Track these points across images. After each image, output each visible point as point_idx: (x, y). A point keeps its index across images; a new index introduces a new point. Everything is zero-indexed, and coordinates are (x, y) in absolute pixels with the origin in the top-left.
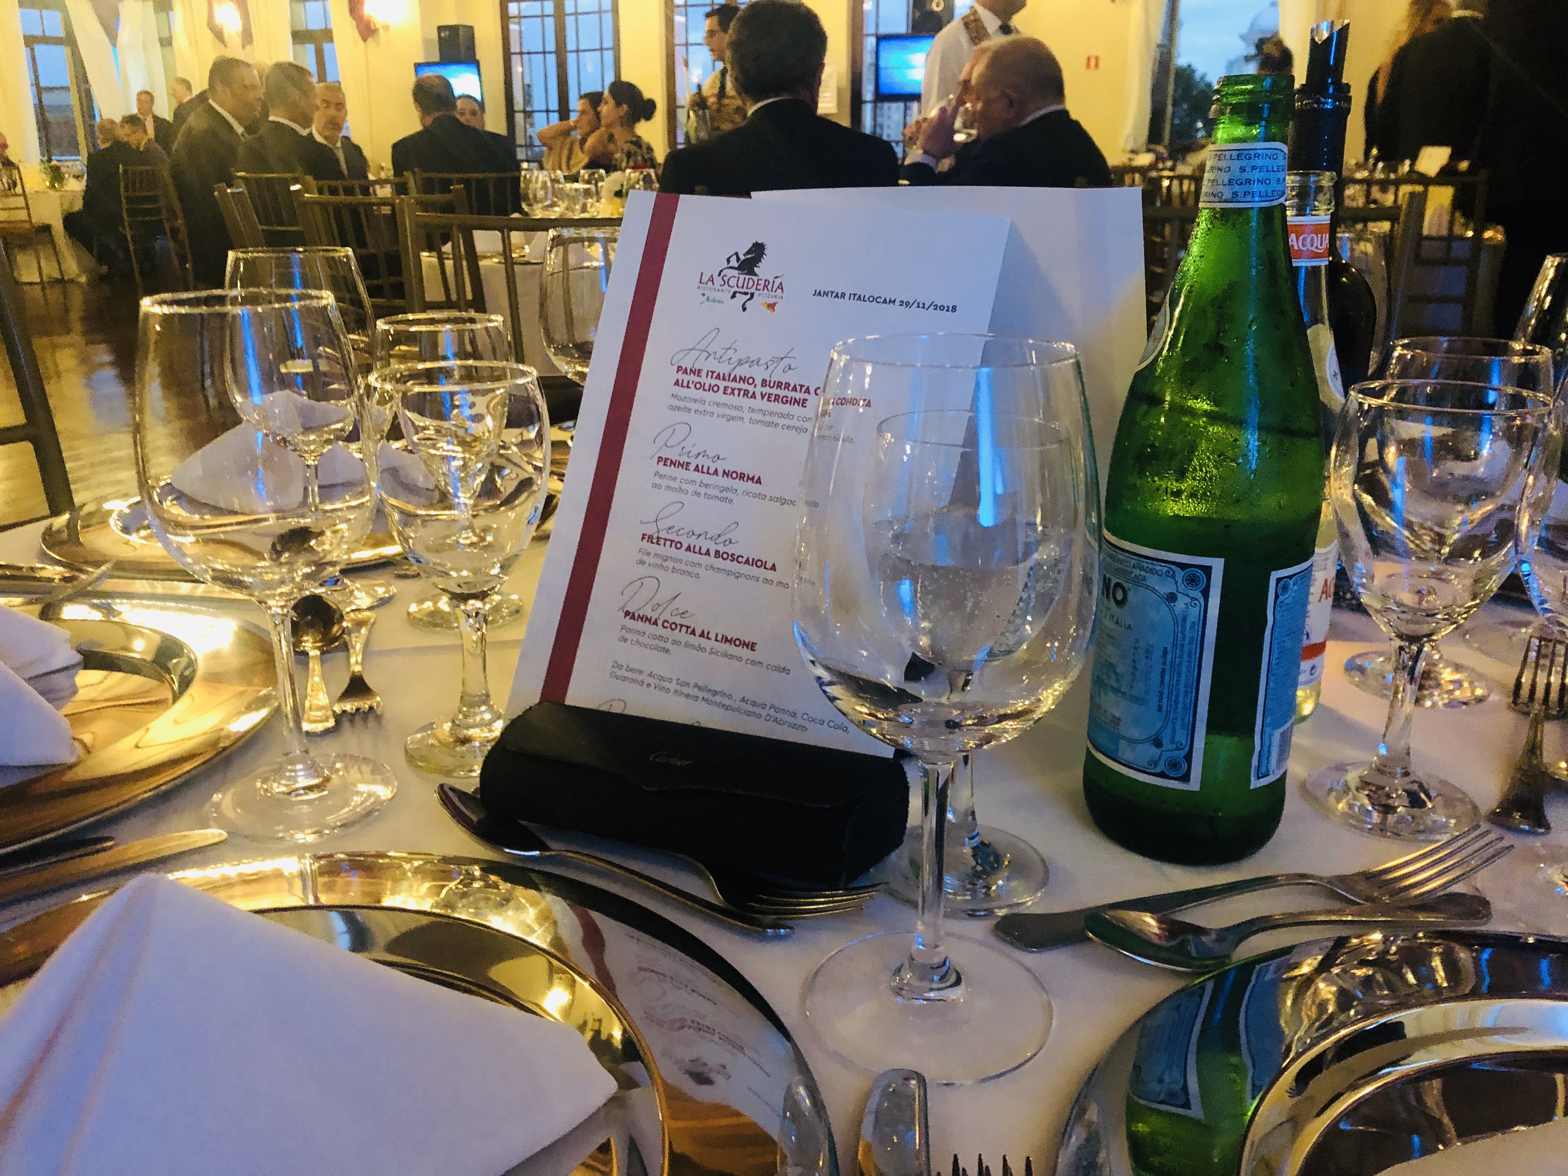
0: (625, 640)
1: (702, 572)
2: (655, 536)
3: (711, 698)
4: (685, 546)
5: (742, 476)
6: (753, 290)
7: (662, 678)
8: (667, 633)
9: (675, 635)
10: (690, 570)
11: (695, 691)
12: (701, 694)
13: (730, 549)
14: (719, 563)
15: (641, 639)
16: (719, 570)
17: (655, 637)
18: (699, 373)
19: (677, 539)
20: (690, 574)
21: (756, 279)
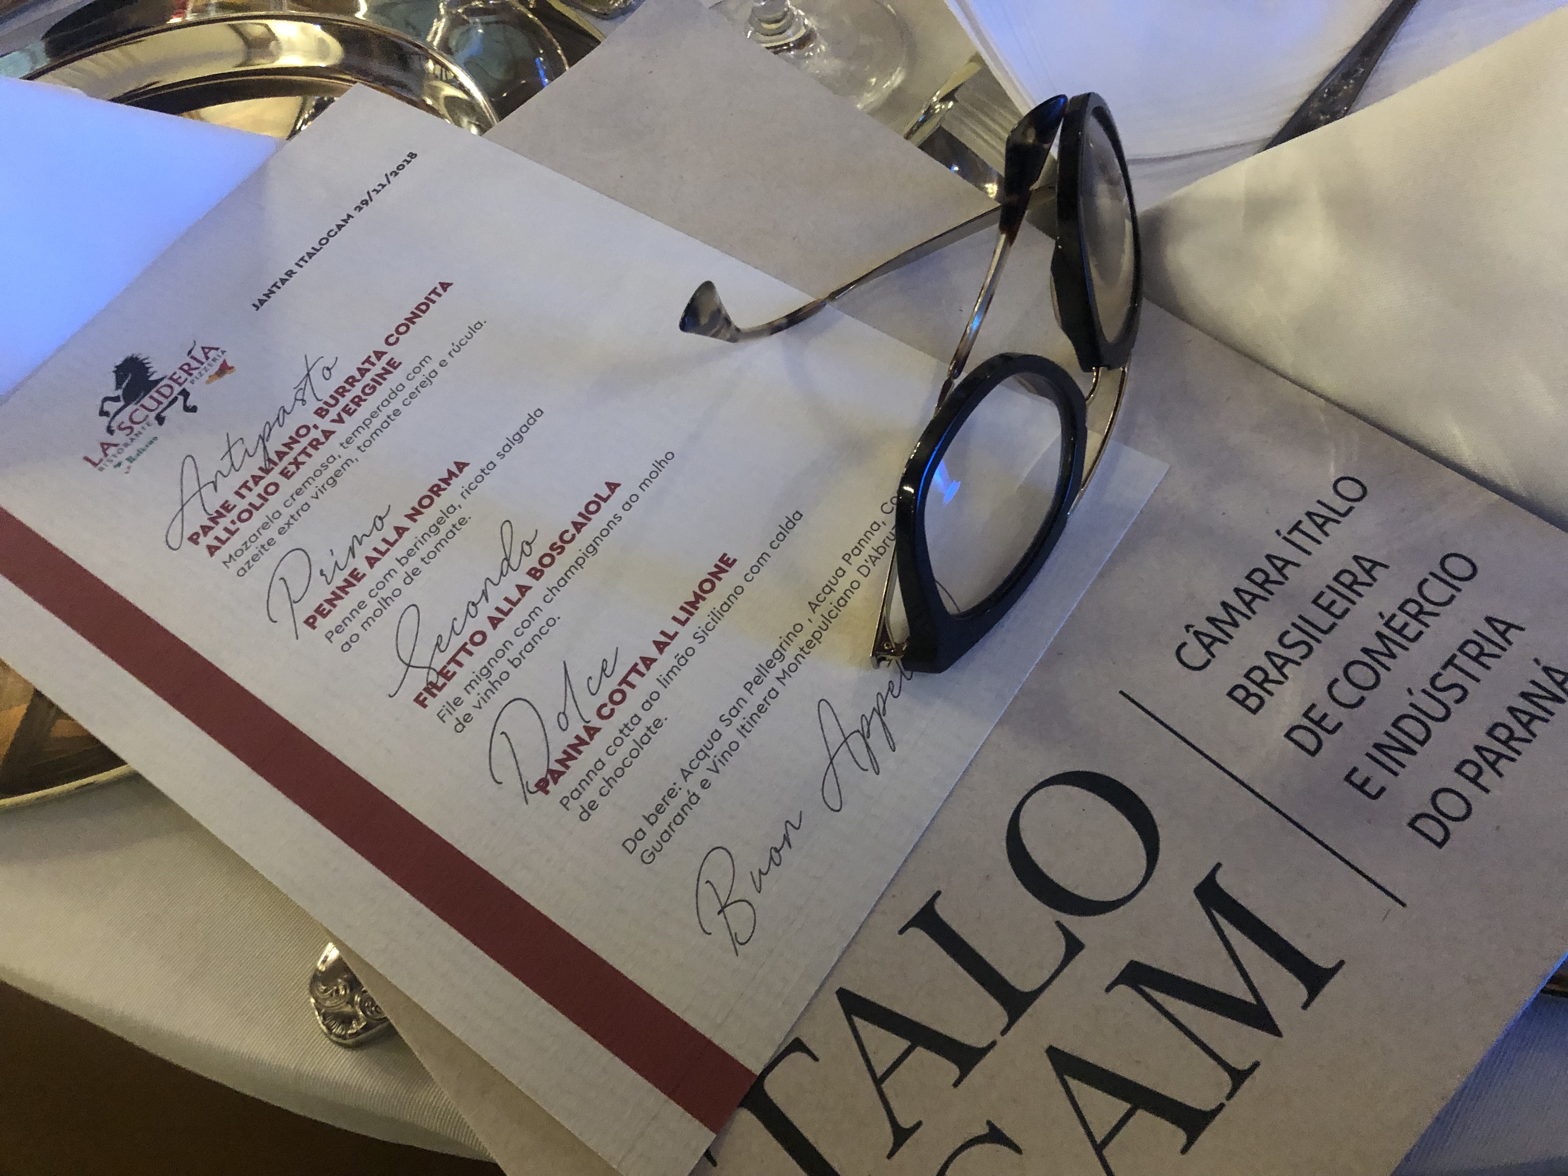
0: (593, 805)
1: (548, 611)
2: (433, 677)
3: (784, 665)
4: (487, 627)
5: (436, 490)
6: (177, 389)
7: (704, 752)
8: (622, 715)
9: (635, 698)
10: (533, 630)
11: (760, 693)
12: (770, 681)
13: (541, 547)
14: (551, 575)
15: (607, 772)
16: (565, 578)
17: (617, 743)
18: (227, 506)
19: (465, 637)
20: (541, 634)
21: (166, 382)
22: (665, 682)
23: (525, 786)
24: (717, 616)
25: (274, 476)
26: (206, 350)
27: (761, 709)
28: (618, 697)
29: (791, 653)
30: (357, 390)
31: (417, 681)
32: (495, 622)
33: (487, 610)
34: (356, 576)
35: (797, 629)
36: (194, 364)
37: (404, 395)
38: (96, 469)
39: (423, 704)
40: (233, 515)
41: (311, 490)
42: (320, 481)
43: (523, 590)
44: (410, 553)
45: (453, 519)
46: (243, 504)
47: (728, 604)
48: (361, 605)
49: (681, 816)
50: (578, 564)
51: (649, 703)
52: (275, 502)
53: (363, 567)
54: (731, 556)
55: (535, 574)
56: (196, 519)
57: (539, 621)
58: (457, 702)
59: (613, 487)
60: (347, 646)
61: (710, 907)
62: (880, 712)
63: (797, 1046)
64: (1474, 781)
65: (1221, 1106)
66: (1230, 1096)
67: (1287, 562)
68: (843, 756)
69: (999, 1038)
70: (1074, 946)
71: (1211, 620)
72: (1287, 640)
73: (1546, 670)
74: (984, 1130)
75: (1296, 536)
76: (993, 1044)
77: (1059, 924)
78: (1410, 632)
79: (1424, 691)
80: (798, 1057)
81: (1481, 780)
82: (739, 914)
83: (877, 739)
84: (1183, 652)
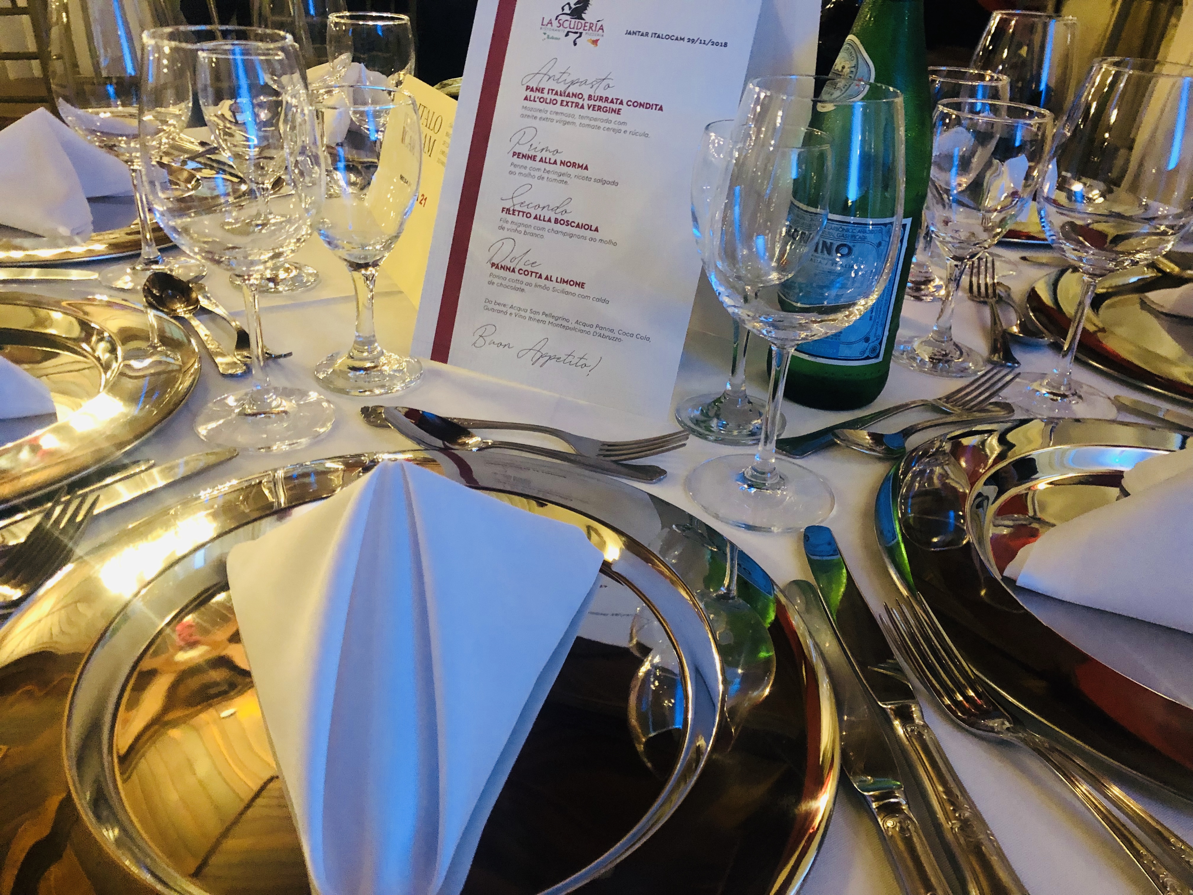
0: (493, 283)
1: (546, 234)
2: (511, 209)
3: (554, 322)
4: (533, 216)
5: (574, 165)
6: (581, 31)
7: (518, 309)
8: (522, 277)
9: (528, 279)
10: (537, 232)
11: (543, 318)
12: (548, 319)
13: (565, 217)
14: (558, 227)
15: (504, 283)
16: (557, 232)
17: (513, 281)
18: (542, 90)
19: (527, 210)
20: (537, 235)
22: (537, 286)
23: (490, 260)
24: (563, 292)
25: (559, 99)
27: (537, 321)
28: (526, 273)
29: (560, 322)
31: (508, 205)
32: (535, 218)
33: (538, 212)
34: (534, 158)
35: (567, 321)
37: (607, 125)
39: (503, 211)
40: (540, 95)
41: (558, 117)
42: (564, 118)
43: (549, 220)
44: (549, 172)
45: (565, 178)
46: (545, 95)
47: (567, 293)
48: (525, 168)
49: (500, 312)
50: (564, 234)
51: (529, 284)
52: (550, 107)
53: (538, 159)
54: (585, 286)
55: (556, 221)
56: (533, 84)
57: (541, 233)
58: (507, 222)
59: (596, 230)
60: (511, 173)
61: (480, 332)
62: (550, 358)
68: (532, 352)
82: (481, 341)
83: (542, 360)
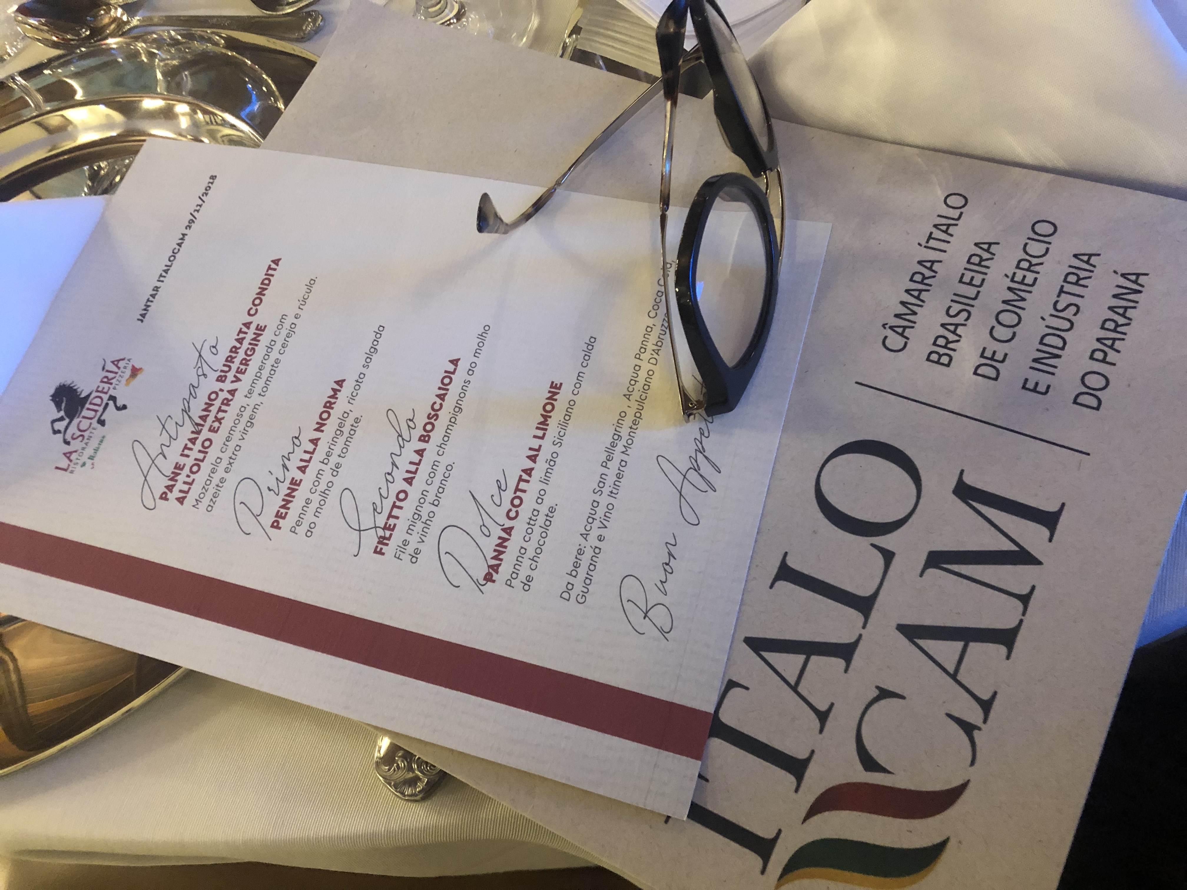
0: (529, 579)
1: (444, 461)
2: (381, 533)
3: (623, 442)
4: (405, 486)
5: (329, 406)
6: (105, 397)
7: (591, 519)
8: (525, 512)
9: (530, 500)
10: (439, 477)
11: (614, 466)
12: (618, 456)
13: (421, 420)
14: (436, 436)
15: (531, 553)
16: (447, 436)
17: (529, 532)
18: (179, 467)
19: (392, 498)
20: (445, 478)
21: (94, 394)
22: (546, 481)
23: (477, 583)
24: (564, 425)
25: (205, 434)
26: (116, 363)
27: (619, 476)
28: (517, 502)
29: (624, 432)
30: (241, 355)
31: (370, 539)
32: (409, 481)
33: (400, 475)
34: (295, 483)
35: (622, 415)
36: (111, 375)
37: (278, 347)
38: (67, 474)
39: (381, 553)
40: (186, 470)
41: (237, 435)
42: (241, 427)
43: (420, 453)
44: (329, 454)
45: (350, 421)
46: (189, 462)
47: (568, 415)
48: (308, 501)
49: (593, 564)
50: (453, 422)
51: (540, 500)
52: (213, 453)
53: (298, 475)
54: (557, 382)
55: (424, 439)
56: (159, 484)
57: (441, 470)
58: (405, 543)
59: (455, 362)
60: (309, 533)
61: (637, 616)
62: (702, 451)
63: (731, 684)
64: (1104, 361)
65: (1021, 621)
66: (1024, 614)
67: (933, 262)
68: (687, 489)
69: (863, 632)
70: (888, 556)
71: (897, 316)
72: (952, 312)
73: (1123, 275)
74: (876, 693)
75: (932, 244)
76: (860, 636)
77: (873, 545)
78: (1029, 280)
79: (1052, 315)
80: (735, 692)
81: (1108, 359)
82: (659, 615)
83: (706, 469)
84: (887, 342)
